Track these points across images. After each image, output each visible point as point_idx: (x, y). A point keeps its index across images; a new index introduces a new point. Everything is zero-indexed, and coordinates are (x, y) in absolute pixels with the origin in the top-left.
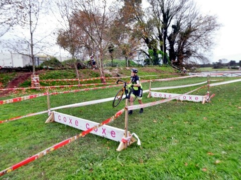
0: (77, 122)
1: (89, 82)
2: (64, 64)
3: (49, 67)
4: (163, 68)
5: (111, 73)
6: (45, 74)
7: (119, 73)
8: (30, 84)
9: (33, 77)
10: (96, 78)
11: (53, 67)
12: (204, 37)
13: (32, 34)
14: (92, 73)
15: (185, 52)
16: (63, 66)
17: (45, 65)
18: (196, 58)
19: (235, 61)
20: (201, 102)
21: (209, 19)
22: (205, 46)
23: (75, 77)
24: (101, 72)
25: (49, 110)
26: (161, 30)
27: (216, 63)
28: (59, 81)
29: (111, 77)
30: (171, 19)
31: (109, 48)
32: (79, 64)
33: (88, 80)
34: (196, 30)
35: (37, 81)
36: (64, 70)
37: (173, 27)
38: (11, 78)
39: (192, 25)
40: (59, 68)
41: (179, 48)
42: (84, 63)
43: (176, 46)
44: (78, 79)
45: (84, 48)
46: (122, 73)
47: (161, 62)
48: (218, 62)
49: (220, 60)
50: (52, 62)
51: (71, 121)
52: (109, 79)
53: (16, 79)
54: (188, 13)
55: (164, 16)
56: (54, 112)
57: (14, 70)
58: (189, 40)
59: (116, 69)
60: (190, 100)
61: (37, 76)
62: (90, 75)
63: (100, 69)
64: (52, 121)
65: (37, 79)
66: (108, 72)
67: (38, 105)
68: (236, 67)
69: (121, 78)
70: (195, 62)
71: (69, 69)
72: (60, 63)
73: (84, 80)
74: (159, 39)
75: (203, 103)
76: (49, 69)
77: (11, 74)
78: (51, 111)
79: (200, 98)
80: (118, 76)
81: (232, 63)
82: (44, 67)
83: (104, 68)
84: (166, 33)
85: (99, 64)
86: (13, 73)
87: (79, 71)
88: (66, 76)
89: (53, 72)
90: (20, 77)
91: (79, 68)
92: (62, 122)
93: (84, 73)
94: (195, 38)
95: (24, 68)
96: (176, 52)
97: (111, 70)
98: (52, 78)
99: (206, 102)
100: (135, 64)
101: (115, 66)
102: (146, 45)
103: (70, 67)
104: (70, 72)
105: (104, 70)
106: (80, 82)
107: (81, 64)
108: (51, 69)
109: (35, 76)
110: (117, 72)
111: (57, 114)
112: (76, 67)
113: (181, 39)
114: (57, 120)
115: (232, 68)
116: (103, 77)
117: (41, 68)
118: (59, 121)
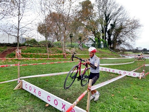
0: (40, 93)
1: (55, 56)
2: (39, 44)
3: (30, 45)
4: (104, 50)
5: (70, 51)
6: (26, 49)
7: (75, 51)
8: (14, 55)
9: (17, 50)
10: (60, 54)
11: (33, 45)
12: (131, 33)
13: (19, 22)
14: (57, 51)
15: (118, 41)
16: (39, 45)
17: (27, 43)
18: (124, 45)
19: (146, 49)
20: (138, 78)
21: (134, 21)
22: (131, 38)
23: (46, 52)
24: (64, 50)
25: (19, 79)
26: (103, 26)
27: (135, 49)
28: (35, 55)
29: (70, 54)
30: (111, 20)
31: (70, 35)
32: (49, 44)
33: (54, 55)
34: (125, 28)
35: (20, 53)
36: (39, 48)
37: (111, 25)
38: (2, 50)
39: (123, 25)
40: (36, 46)
41: (114, 39)
42: (52, 44)
43: (112, 37)
44: (48, 54)
45: (54, 35)
46: (77, 52)
47: (103, 46)
48: (136, 49)
49: (137, 48)
50: (32, 41)
51: (35, 90)
52: (68, 55)
53: (6, 51)
54: (121, 18)
55: (106, 18)
56: (23, 80)
57: (6, 45)
58: (121, 34)
59: (74, 49)
60: (129, 75)
61: (20, 50)
62: (56, 52)
63: (63, 48)
64: (20, 88)
65: (19, 52)
66: (68, 50)
67: (15, 72)
68: (147, 52)
69: (77, 55)
70: (124, 48)
71: (43, 47)
72: (37, 42)
73: (51, 55)
74: (101, 32)
75: (140, 79)
76: (29, 46)
77: (2, 47)
78: (21, 79)
79: (137, 75)
80: (75, 53)
81: (145, 50)
82: (26, 44)
83: (66, 48)
84: (106, 28)
85: (63, 45)
86: (5, 47)
87: (49, 48)
88: (40, 51)
89: (31, 48)
90: (9, 50)
91: (49, 47)
92: (28, 90)
93: (53, 50)
94: (124, 33)
95: (12, 44)
96: (112, 41)
97: (70, 49)
98: (30, 52)
99: (142, 78)
100: (86, 46)
101: (73, 47)
102: (93, 35)
103: (43, 46)
104: (43, 49)
105: (66, 49)
106: (49, 56)
107: (51, 44)
108: (31, 46)
109: (18, 50)
110: (74, 51)
111: (25, 83)
112: (47, 46)
113: (116, 33)
114: (24, 88)
115: (145, 53)
116: (64, 54)
117: (24, 45)
118: (25, 89)
